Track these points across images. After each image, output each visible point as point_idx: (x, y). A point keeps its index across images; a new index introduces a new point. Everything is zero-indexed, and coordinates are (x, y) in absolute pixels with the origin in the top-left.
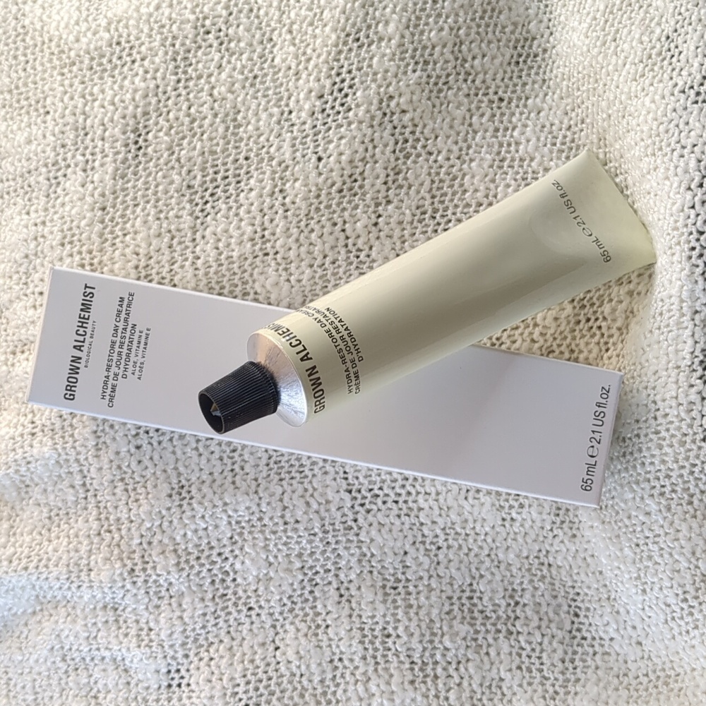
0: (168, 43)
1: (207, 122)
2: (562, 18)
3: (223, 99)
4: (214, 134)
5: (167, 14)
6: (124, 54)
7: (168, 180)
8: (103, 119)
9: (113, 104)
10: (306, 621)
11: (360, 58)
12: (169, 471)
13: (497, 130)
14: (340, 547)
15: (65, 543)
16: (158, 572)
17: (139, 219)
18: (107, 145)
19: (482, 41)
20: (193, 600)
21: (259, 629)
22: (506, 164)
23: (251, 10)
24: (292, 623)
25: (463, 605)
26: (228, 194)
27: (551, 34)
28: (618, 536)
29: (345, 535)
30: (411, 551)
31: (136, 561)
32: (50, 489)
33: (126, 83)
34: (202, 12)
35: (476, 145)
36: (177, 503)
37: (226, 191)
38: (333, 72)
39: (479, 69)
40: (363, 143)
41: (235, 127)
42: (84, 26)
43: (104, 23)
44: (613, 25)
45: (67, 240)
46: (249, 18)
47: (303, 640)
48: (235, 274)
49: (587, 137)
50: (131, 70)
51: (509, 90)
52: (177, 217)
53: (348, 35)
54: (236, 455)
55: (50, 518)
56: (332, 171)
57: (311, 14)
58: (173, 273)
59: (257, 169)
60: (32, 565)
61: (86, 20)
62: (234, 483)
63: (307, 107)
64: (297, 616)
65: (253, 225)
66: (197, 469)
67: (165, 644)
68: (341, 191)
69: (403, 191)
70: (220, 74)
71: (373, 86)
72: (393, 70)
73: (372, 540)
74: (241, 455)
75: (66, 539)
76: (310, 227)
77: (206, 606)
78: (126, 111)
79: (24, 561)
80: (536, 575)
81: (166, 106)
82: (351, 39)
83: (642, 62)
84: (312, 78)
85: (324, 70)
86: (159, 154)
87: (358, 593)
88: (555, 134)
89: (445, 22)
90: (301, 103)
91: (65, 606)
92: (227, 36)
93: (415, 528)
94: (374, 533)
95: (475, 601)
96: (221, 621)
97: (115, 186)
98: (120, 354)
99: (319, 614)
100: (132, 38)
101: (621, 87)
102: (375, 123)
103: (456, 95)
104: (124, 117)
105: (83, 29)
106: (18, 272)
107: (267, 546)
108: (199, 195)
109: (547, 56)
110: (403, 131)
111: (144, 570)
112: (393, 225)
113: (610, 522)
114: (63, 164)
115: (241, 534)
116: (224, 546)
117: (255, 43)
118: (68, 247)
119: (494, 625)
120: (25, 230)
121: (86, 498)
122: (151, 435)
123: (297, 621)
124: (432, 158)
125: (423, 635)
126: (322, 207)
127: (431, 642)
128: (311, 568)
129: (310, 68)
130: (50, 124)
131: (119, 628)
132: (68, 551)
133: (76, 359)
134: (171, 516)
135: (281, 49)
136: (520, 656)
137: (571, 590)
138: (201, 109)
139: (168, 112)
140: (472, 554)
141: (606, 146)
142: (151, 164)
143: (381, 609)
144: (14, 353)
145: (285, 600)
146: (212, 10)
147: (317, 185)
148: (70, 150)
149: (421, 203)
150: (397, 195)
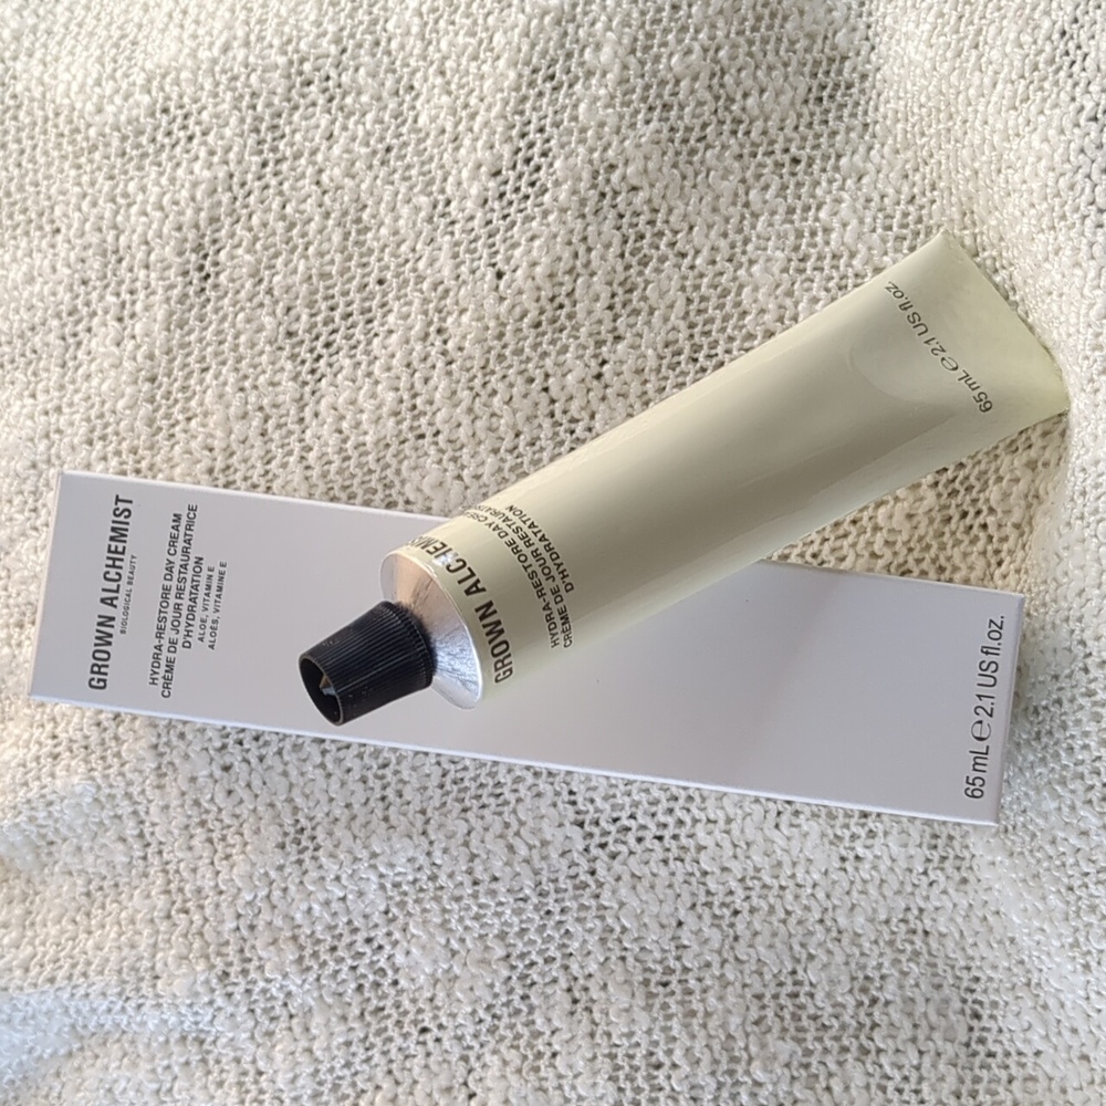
0: (244, 104)
1: (313, 226)
2: (889, 21)
3: (337, 188)
4: (325, 246)
5: (240, 56)
6: (175, 127)
7: (254, 325)
8: (145, 234)
9: (161, 208)
10: (517, 1048)
11: (558, 107)
12: (279, 805)
13: (791, 211)
14: (569, 918)
15: (113, 935)
16: (268, 975)
17: (209, 392)
18: (153, 275)
19: (757, 67)
20: (329, 1020)
21: (440, 1063)
22: (809, 265)
23: (377, 43)
24: (495, 1052)
25: (782, 1008)
26: (353, 342)
27: (873, 48)
28: (1036, 876)
29: (575, 898)
30: (690, 921)
31: (230, 959)
32: (86, 845)
33: (180, 172)
34: (297, 51)
35: (758, 237)
36: (293, 858)
37: (349, 338)
38: (514, 132)
39: (756, 112)
40: (570, 243)
41: (359, 232)
42: (109, 87)
43: (140, 79)
44: (972, 23)
45: (97, 434)
46: (374, 55)
47: (514, 1080)
48: (371, 471)
49: (943, 213)
50: (188, 151)
51: (808, 144)
52: (273, 384)
53: (535, 71)
54: (388, 772)
55: (88, 894)
56: (520, 292)
57: (474, 41)
58: (270, 476)
59: (398, 298)
60: (61, 974)
61: (112, 77)
62: (386, 819)
63: (474, 191)
64: (502, 1039)
65: (397, 389)
66: (324, 799)
67: (284, 1096)
68: (538, 325)
69: (641, 319)
70: (330, 148)
71: (581, 150)
72: (612, 121)
73: (622, 905)
74: (396, 772)
75: (116, 928)
76: (489, 387)
77: (351, 1029)
78: (182, 218)
79: (48, 968)
80: (903, 951)
81: (246, 206)
82: (540, 77)
83: (1023, 77)
84: (480, 144)
85: (500, 129)
86: (238, 284)
87: (603, 994)
88: (889, 211)
89: (694, 39)
90: (465, 185)
91: (118, 1041)
92: (339, 86)
93: (693, 880)
94: (624, 892)
95: (803, 999)
96: (375, 1052)
97: (169, 340)
98: (177, 608)
99: (537, 1034)
100: (186, 100)
101: (990, 121)
102: (587, 210)
103: (719, 157)
104: (179, 229)
105: (108, 92)
106: (21, 492)
107: (446, 922)
108: (305, 347)
109: (867, 84)
110: (635, 220)
111: (245, 972)
112: (627, 376)
113: (1022, 853)
114: (84, 311)
115: (402, 905)
116: (376, 926)
117: (385, 94)
118: (99, 445)
119: (837, 1039)
120: (29, 423)
121: (145, 858)
122: (246, 746)
123: (503, 1048)
124: (687, 262)
125: (716, 1062)
126: (507, 352)
127: (731, 1073)
128: (522, 956)
129: (476, 129)
130: (62, 248)
131: (209, 1073)
132: (119, 948)
133: (106, 621)
134: (285, 880)
135: (428, 101)
136: (883, 1089)
137: (965, 975)
138: (302, 207)
139: (250, 216)
140: (793, 920)
141: (974, 224)
142: (226, 301)
143: (643, 1020)
144: (21, 626)
145: (481, 1013)
146: (314, 46)
147: (498, 318)
148: (95, 288)
149: (671, 337)
150: (631, 326)
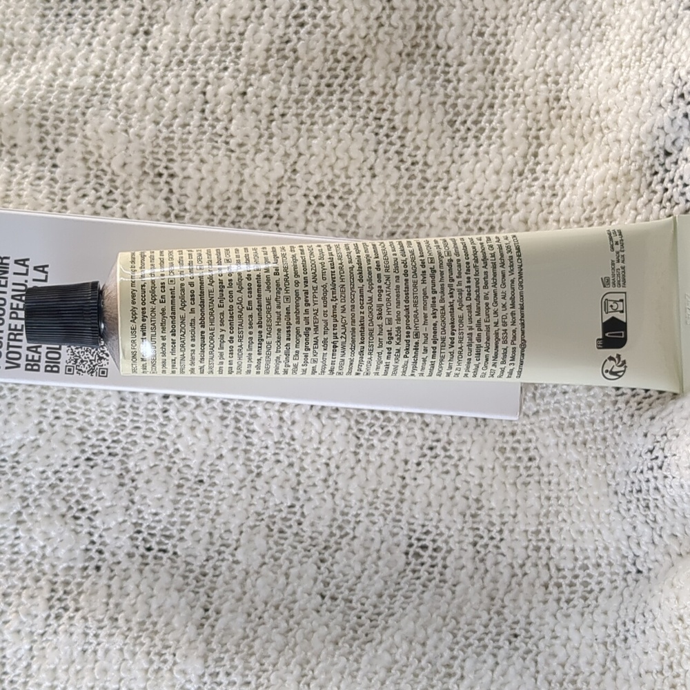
14: (138, 434)
29: (147, 422)
37: (84, 15)
68: (211, 48)
69: (287, 63)
76: (166, 79)
112: (263, 99)
124: (332, 32)
126: (186, 60)
147: (187, 35)
149: (304, 81)
150: (277, 66)
